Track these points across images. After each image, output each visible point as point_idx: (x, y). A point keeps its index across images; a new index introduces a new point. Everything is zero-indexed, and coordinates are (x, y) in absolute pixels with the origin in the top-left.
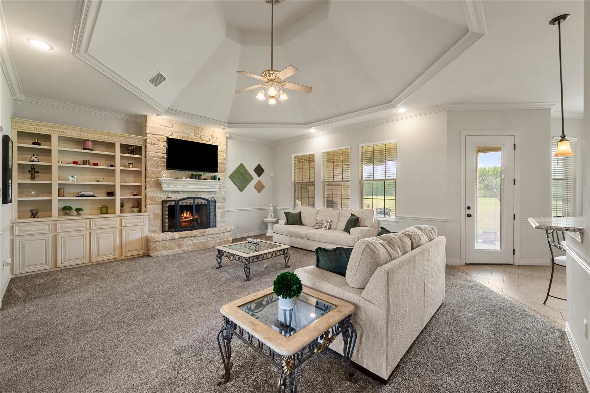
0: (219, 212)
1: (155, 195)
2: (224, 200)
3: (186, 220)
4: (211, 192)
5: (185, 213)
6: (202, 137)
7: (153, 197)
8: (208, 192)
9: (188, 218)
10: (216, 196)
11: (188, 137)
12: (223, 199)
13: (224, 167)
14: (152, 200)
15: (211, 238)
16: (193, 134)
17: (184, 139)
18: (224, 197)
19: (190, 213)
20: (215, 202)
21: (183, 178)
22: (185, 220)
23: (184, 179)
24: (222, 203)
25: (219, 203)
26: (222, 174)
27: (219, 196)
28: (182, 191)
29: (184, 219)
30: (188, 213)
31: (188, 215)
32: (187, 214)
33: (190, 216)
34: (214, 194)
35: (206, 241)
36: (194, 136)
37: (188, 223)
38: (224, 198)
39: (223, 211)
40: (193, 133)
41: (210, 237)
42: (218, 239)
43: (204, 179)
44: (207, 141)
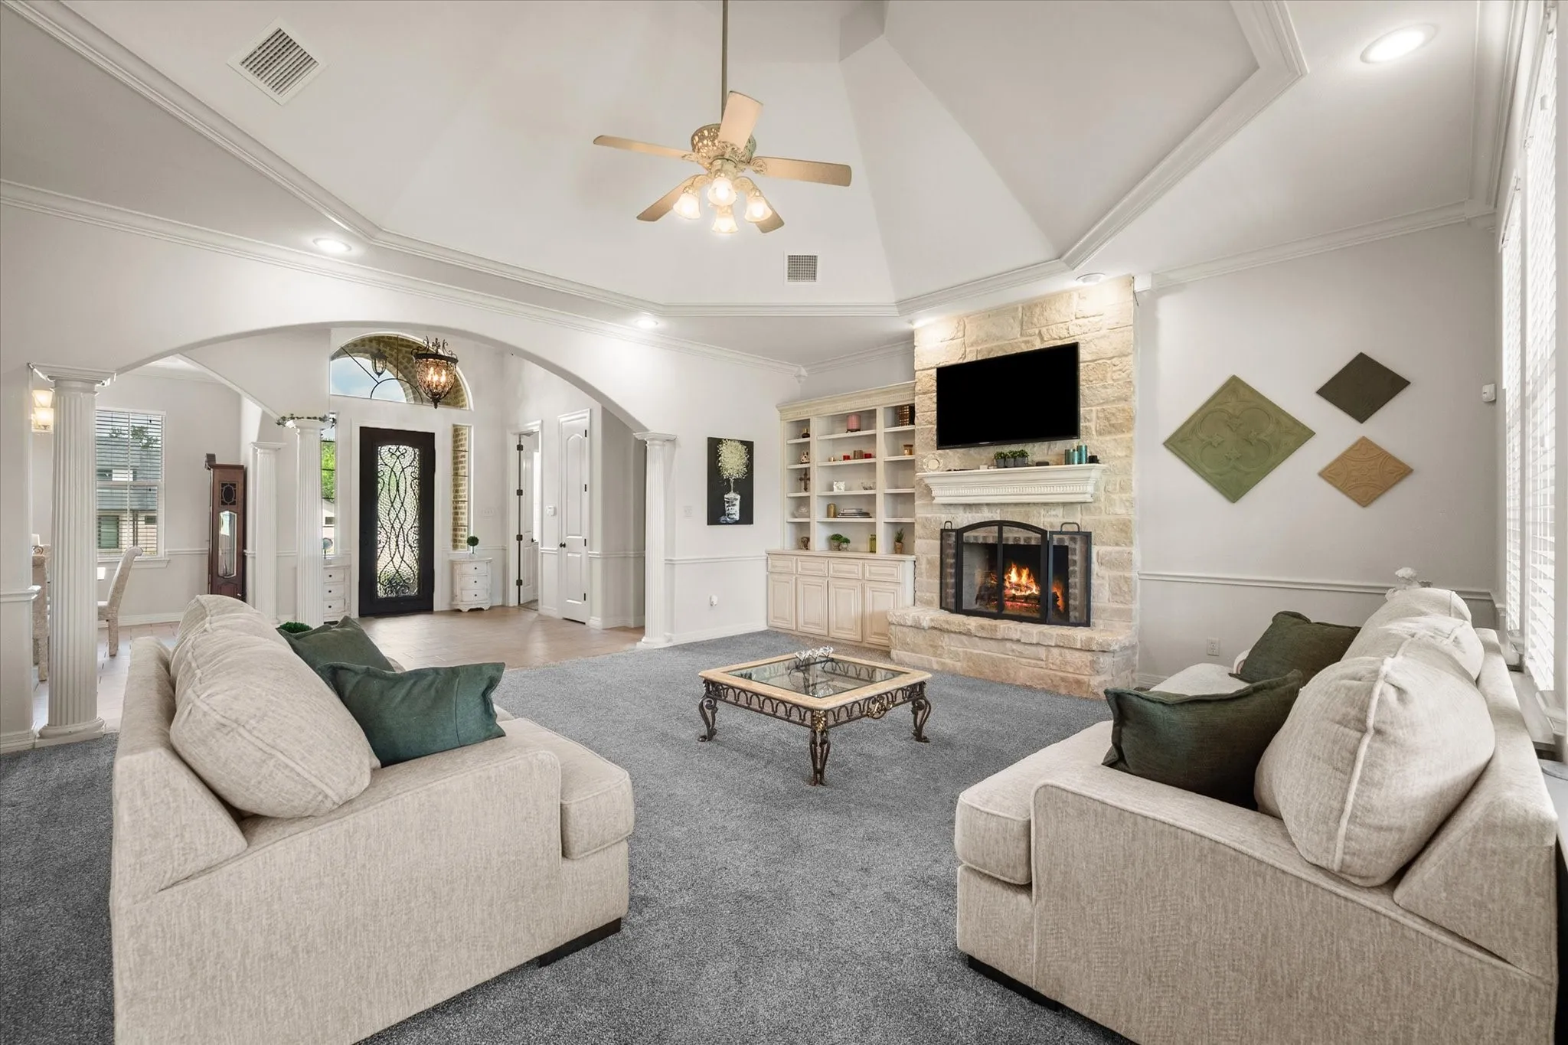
0: (1103, 578)
1: (929, 516)
2: (1124, 535)
3: (1018, 594)
4: (1075, 506)
5: (1014, 570)
6: (1044, 330)
7: (927, 519)
8: (1064, 504)
9: (1022, 588)
10: (1094, 517)
11: (1001, 348)
12: (1122, 530)
13: (1124, 410)
14: (924, 527)
15: (1017, 654)
16: (1017, 330)
17: (992, 355)
18: (1124, 524)
19: (1029, 576)
20: (1087, 537)
21: (981, 467)
22: (1013, 592)
23: (983, 469)
24: (1117, 544)
25: (1103, 544)
26: (1115, 440)
27: (1104, 517)
28: (988, 505)
29: (1011, 589)
30: (1025, 572)
31: (1024, 580)
32: (1019, 575)
33: (1029, 585)
34: (1084, 513)
35: (1004, 659)
36: (1021, 335)
37: (1025, 604)
38: (1124, 530)
39: (1121, 574)
40: (1019, 329)
41: (1013, 651)
42: (1042, 664)
43: (1038, 464)
44: (1060, 338)
